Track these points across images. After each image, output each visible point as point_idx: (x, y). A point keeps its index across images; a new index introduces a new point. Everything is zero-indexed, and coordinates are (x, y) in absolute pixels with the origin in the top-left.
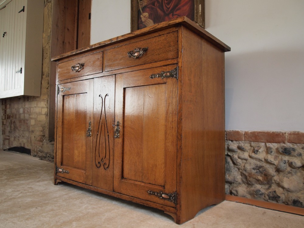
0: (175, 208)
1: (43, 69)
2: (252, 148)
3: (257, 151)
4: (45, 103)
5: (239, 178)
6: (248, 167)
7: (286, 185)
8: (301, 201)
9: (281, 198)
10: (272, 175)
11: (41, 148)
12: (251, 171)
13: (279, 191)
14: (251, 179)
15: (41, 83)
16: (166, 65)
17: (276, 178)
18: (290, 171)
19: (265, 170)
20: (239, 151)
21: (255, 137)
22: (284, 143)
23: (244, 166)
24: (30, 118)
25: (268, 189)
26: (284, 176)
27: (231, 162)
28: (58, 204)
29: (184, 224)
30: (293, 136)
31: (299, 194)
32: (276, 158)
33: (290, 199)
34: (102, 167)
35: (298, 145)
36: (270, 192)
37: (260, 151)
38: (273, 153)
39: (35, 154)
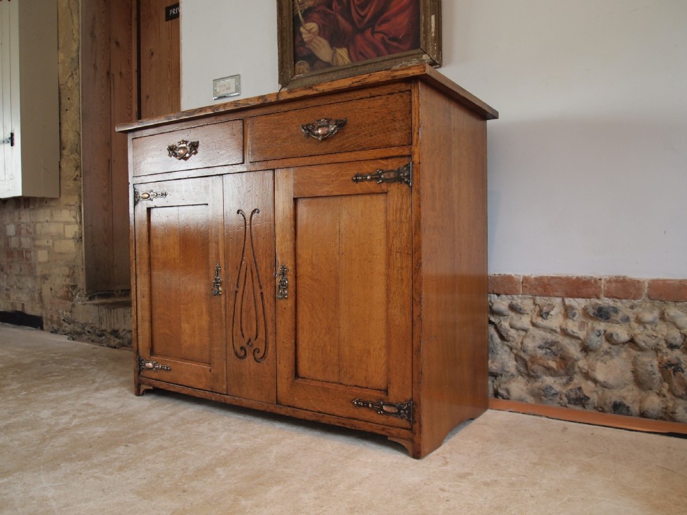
0: (411, 429)
1: (63, 135)
2: (538, 309)
3: (548, 313)
4: (73, 213)
5: (511, 365)
6: (529, 345)
7: (600, 376)
8: (628, 404)
9: (591, 400)
10: (575, 357)
11: (68, 313)
12: (535, 351)
13: (587, 387)
14: (535, 367)
15: (60, 167)
16: (387, 158)
17: (582, 363)
18: (609, 350)
19: (561, 349)
20: (512, 314)
21: (544, 286)
22: (598, 298)
23: (522, 343)
24: (35, 246)
25: (567, 383)
26: (597, 360)
27: (496, 336)
28: (166, 435)
29: (426, 458)
30: (614, 285)
31: (624, 392)
32: (582, 325)
33: (607, 402)
34: (250, 357)
35: (624, 301)
36: (571, 390)
37: (552, 313)
38: (577, 316)
39: (56, 327)
